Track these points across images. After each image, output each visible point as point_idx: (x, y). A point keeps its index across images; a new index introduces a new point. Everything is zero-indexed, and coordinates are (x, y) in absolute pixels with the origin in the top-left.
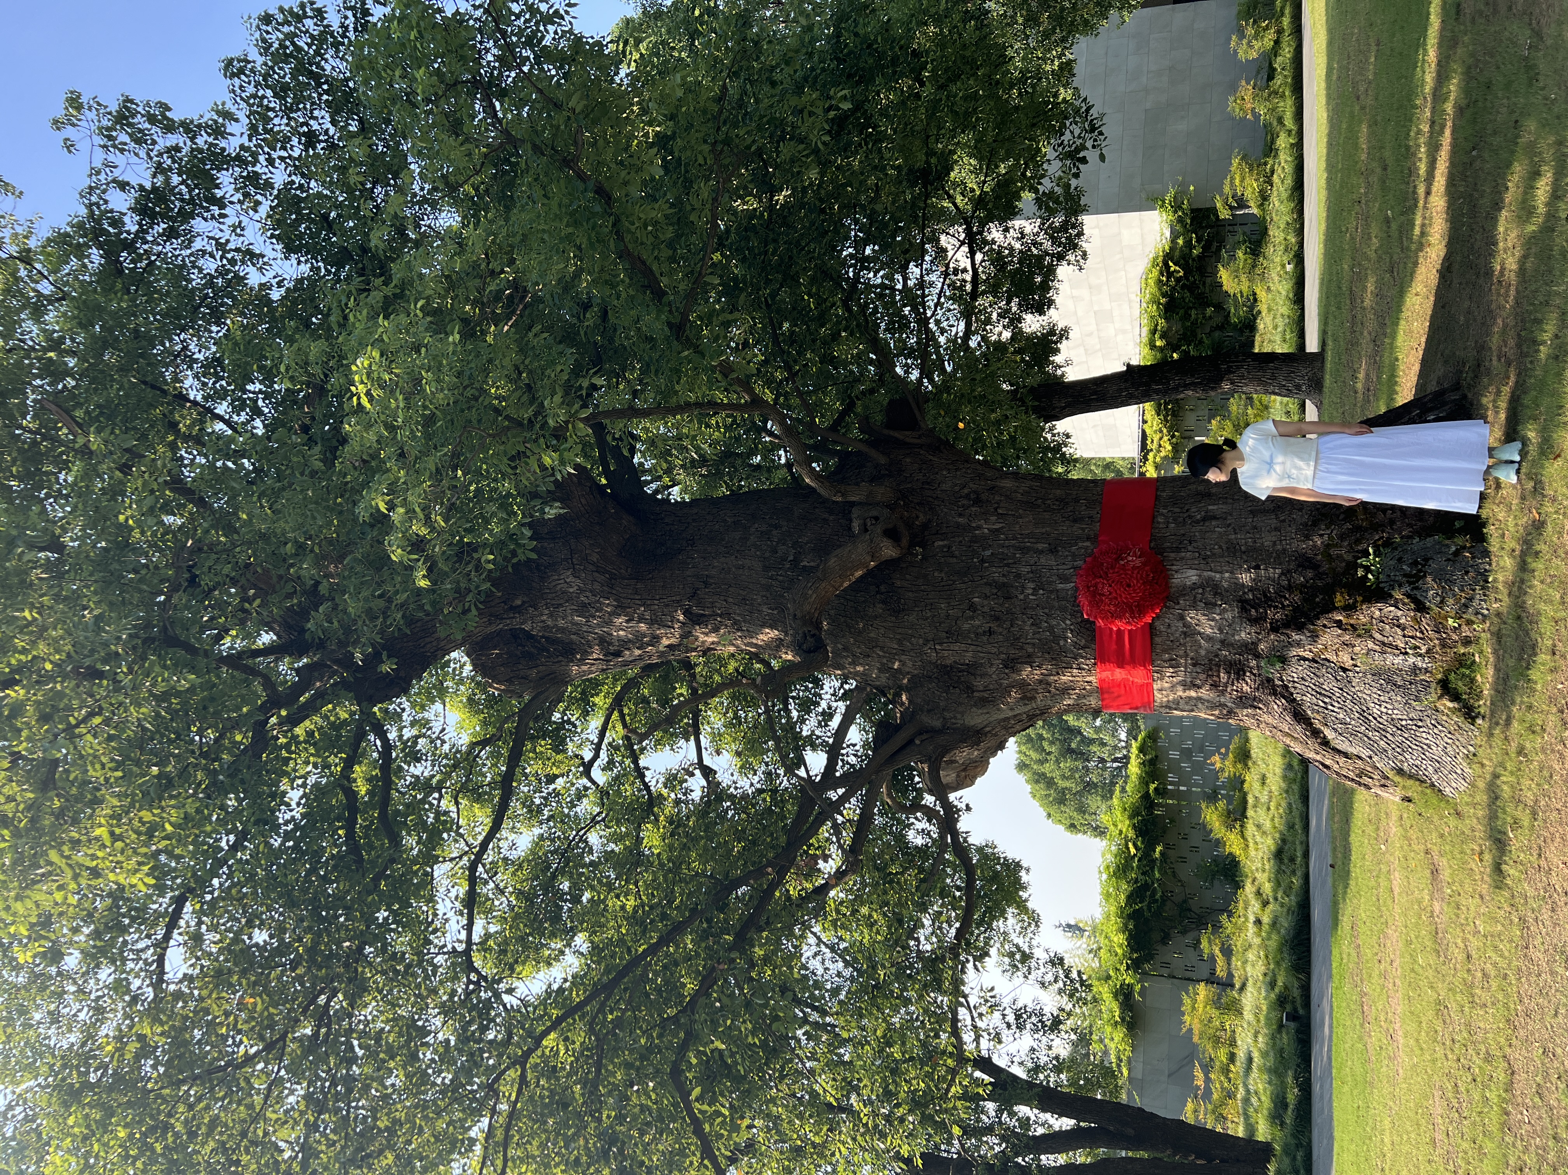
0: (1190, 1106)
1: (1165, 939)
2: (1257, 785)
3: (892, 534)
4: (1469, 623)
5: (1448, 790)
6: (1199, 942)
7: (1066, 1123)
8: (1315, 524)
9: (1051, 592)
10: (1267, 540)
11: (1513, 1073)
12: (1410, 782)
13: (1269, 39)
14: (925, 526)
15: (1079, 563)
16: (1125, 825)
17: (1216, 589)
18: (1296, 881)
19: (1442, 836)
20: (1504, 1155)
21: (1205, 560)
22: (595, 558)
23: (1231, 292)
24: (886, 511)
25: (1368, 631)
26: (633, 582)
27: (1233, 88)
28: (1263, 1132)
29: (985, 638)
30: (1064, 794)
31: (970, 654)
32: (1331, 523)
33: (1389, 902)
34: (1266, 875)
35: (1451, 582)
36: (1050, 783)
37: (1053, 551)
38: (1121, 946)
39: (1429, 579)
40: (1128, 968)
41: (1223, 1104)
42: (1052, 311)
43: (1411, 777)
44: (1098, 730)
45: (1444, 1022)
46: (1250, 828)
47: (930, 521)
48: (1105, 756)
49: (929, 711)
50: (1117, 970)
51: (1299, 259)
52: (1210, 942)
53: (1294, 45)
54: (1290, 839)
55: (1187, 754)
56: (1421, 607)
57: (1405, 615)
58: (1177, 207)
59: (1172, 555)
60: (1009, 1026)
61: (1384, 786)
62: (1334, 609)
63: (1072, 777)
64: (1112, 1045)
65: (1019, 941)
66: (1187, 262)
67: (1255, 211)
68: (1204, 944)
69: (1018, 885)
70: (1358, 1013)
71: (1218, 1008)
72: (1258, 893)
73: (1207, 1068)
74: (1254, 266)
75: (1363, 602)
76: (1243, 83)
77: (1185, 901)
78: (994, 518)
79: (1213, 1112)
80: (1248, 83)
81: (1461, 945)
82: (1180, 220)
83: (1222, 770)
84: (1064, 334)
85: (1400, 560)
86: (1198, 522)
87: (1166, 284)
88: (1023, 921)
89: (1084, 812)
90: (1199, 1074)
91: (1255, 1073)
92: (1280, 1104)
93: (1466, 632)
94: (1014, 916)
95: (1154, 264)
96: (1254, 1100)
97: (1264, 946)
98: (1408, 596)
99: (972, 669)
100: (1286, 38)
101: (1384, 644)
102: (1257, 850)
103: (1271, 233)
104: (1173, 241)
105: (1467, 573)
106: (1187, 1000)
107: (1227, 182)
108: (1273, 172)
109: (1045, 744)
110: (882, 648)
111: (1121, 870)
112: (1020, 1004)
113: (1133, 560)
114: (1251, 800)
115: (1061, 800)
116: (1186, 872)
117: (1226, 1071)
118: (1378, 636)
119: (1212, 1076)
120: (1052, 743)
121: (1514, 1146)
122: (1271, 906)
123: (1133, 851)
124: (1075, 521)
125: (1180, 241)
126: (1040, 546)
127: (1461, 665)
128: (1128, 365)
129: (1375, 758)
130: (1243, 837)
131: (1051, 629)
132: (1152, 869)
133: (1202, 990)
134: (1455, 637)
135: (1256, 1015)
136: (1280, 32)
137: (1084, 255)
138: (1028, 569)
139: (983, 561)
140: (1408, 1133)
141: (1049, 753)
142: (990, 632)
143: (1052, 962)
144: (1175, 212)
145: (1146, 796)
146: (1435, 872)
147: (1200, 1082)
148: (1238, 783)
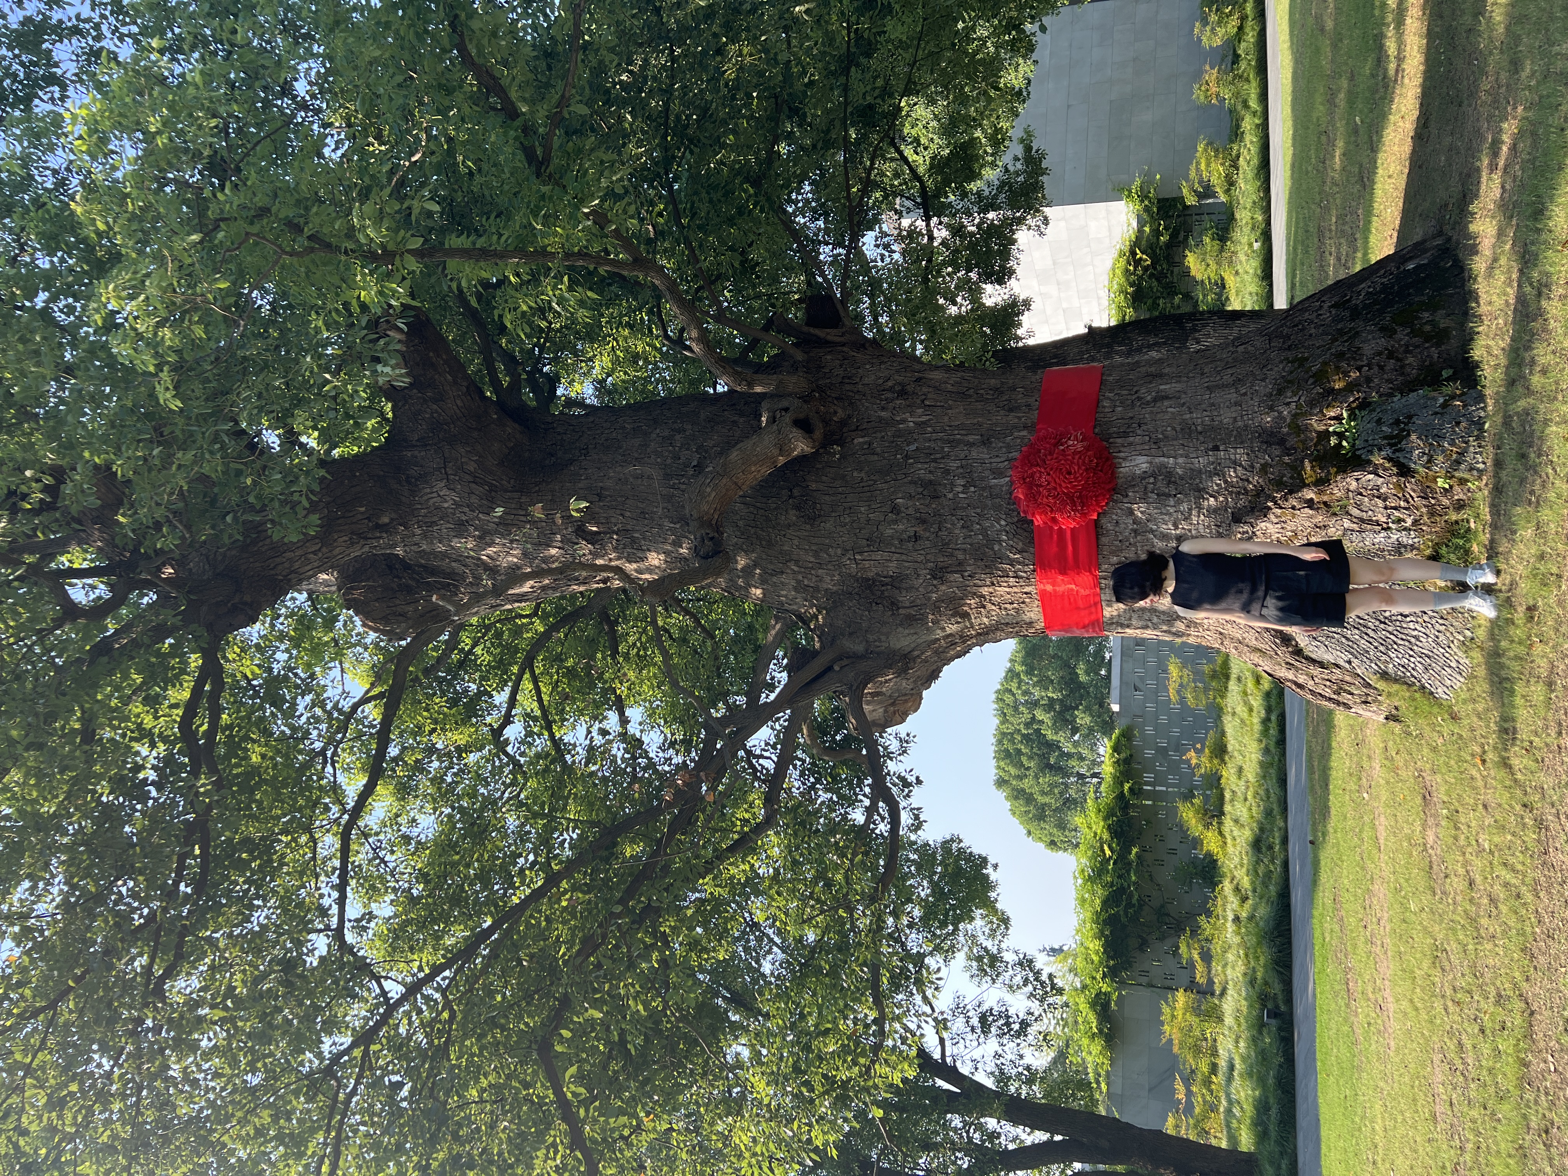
0: (1171, 1121)
1: (1143, 945)
2: (1233, 778)
3: (804, 425)
4: (1462, 482)
5: (1440, 692)
6: (1178, 948)
7: (1040, 1136)
8: (1280, 392)
9: (984, 489)
10: (1226, 417)
11: (1532, 1013)
12: (1396, 687)
13: (1233, 23)
14: (843, 423)
15: (1015, 454)
16: (1099, 826)
17: (1169, 476)
18: (1276, 868)
19: (1434, 749)
20: (1525, 1117)
21: (1156, 444)
22: (472, 467)
23: (1199, 277)
24: (797, 402)
25: (1343, 507)
26: (516, 495)
27: (1197, 76)
28: (1246, 1142)
29: (910, 545)
30: (1044, 811)
31: (894, 564)
32: (1299, 389)
33: (1375, 851)
34: (1244, 870)
35: (1439, 437)
36: (1029, 799)
37: (986, 442)
38: (1097, 952)
39: (1413, 437)
40: (1104, 976)
41: (1205, 1118)
42: (1013, 282)
43: (1396, 680)
44: (1076, 744)
45: (1443, 970)
46: (1228, 823)
47: (850, 417)
48: (1083, 771)
49: (851, 634)
50: (1094, 978)
51: (1266, 236)
52: (1188, 946)
53: (1257, 29)
54: (1268, 827)
55: (1162, 752)
56: (1405, 471)
57: (1386, 484)
58: (1143, 196)
59: (1119, 440)
60: (973, 1029)
61: (1366, 702)
62: (1304, 485)
63: (1051, 792)
64: (1089, 1059)
65: (988, 944)
66: (1154, 252)
67: (1223, 198)
68: (1183, 949)
69: (987, 885)
70: (1344, 993)
71: (1198, 1015)
72: (1237, 889)
73: (1188, 1082)
74: (1222, 250)
75: (1337, 473)
76: (1207, 68)
77: (1162, 906)
78: (920, 411)
79: (1195, 1126)
80: (1212, 68)
81: (1461, 871)
82: (1147, 209)
83: (1198, 766)
84: (1027, 303)
85: (1379, 422)
86: (1148, 403)
87: (1134, 274)
88: (992, 922)
89: (1064, 829)
90: (1180, 1086)
91: (1237, 1081)
92: (1262, 1107)
93: (1459, 494)
94: (983, 917)
95: (1122, 254)
96: (1236, 1111)
97: (1243, 944)
98: (1390, 460)
99: (897, 581)
100: (1250, 23)
101: (1362, 520)
102: (1234, 846)
103: (1237, 216)
104: (1140, 231)
105: (1458, 424)
106: (1166, 1010)
107: (1193, 168)
108: (1238, 156)
109: (1024, 759)
110: (797, 562)
111: (1097, 874)
112: (985, 1007)
113: (1074, 444)
114: (1228, 795)
115: (1040, 817)
116: (1165, 875)
117: (1207, 1083)
118: (1355, 512)
119: (1194, 1089)
120: (1030, 758)
121: (1536, 1102)
122: (1250, 902)
123: (1108, 852)
124: (1011, 410)
125: (1147, 229)
126: (971, 438)
127: (1454, 534)
128: (1090, 328)
129: (1355, 662)
130: (1221, 833)
131: (984, 531)
132: (1128, 872)
133: (1181, 998)
134: (1445, 502)
135: (1237, 1018)
136: (1243, 18)
137: (1046, 221)
138: (958, 463)
139: (907, 457)
140: (1402, 1112)
141: (1028, 769)
142: (916, 537)
143: (1021, 964)
144: (1142, 201)
145: (1121, 796)
146: (1427, 797)
147: (1181, 1096)
148: (1214, 781)
